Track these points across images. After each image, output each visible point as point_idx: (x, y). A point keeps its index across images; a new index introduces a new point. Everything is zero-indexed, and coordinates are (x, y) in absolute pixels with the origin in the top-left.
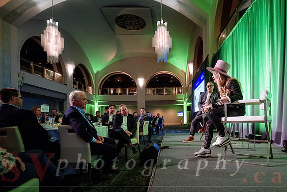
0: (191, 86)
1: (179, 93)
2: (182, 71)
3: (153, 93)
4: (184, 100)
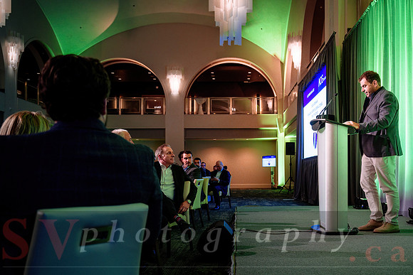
2: (275, 58)
3: (204, 109)
4: (278, 128)
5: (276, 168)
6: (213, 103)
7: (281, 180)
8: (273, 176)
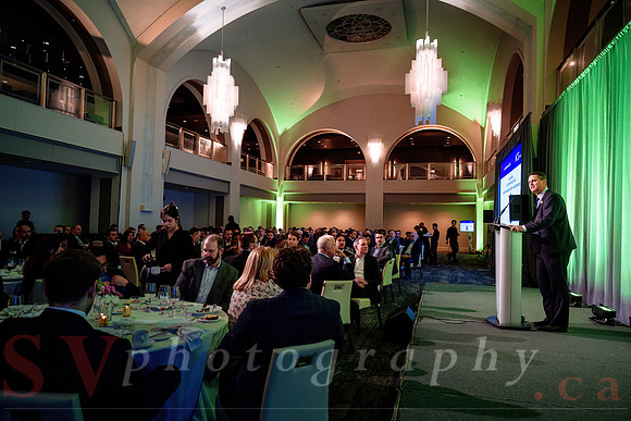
2: (475, 123)
3: (403, 175)
4: (477, 194)
5: (474, 233)
6: (412, 169)
7: (480, 246)
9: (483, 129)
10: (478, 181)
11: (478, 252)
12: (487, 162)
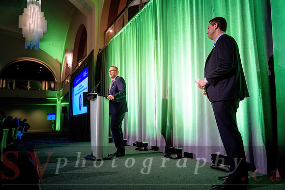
0: (68, 81)
1: (50, 88)
2: (57, 61)
3: (11, 86)
4: (57, 99)
5: (55, 121)
7: (58, 127)
8: (53, 125)
9: (61, 65)
10: (58, 92)
11: (57, 131)
12: (63, 82)
